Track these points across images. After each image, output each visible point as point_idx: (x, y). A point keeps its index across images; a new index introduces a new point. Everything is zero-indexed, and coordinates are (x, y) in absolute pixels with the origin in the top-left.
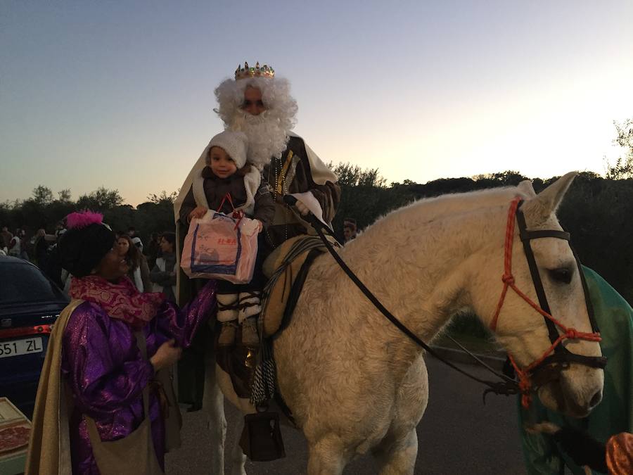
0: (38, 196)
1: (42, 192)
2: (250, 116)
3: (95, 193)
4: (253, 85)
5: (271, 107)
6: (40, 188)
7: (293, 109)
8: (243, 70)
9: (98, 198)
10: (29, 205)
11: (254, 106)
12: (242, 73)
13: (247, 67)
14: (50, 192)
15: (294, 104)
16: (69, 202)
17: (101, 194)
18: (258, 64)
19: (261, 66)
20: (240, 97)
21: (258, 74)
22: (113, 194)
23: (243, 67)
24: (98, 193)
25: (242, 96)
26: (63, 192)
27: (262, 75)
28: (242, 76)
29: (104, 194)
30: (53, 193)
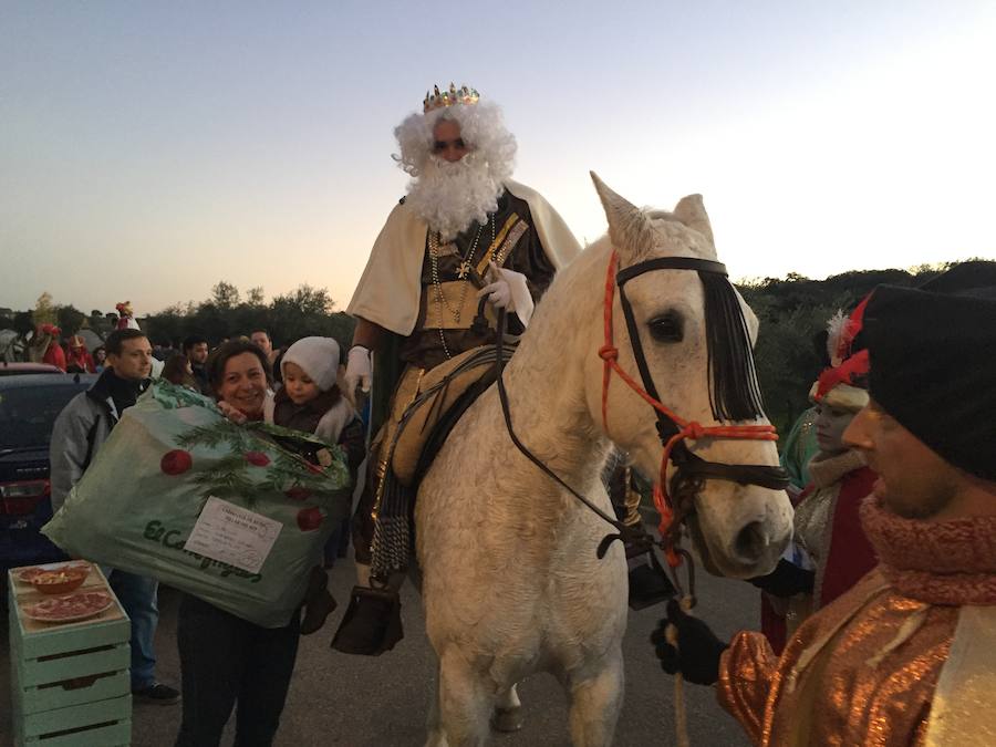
0: (219, 296)
1: (224, 290)
2: (446, 162)
3: (295, 293)
4: (447, 117)
5: (475, 148)
6: (222, 285)
7: (507, 148)
8: (432, 97)
9: (300, 300)
10: (207, 308)
11: (451, 148)
12: (433, 102)
13: (437, 92)
14: (236, 291)
15: (509, 139)
16: (261, 306)
17: (304, 294)
18: (452, 86)
19: (457, 88)
20: (428, 136)
21: (454, 100)
22: (321, 295)
23: (432, 93)
24: (300, 292)
25: (430, 135)
26: (253, 291)
27: (459, 101)
28: (431, 106)
29: (308, 295)
30: (239, 292)
